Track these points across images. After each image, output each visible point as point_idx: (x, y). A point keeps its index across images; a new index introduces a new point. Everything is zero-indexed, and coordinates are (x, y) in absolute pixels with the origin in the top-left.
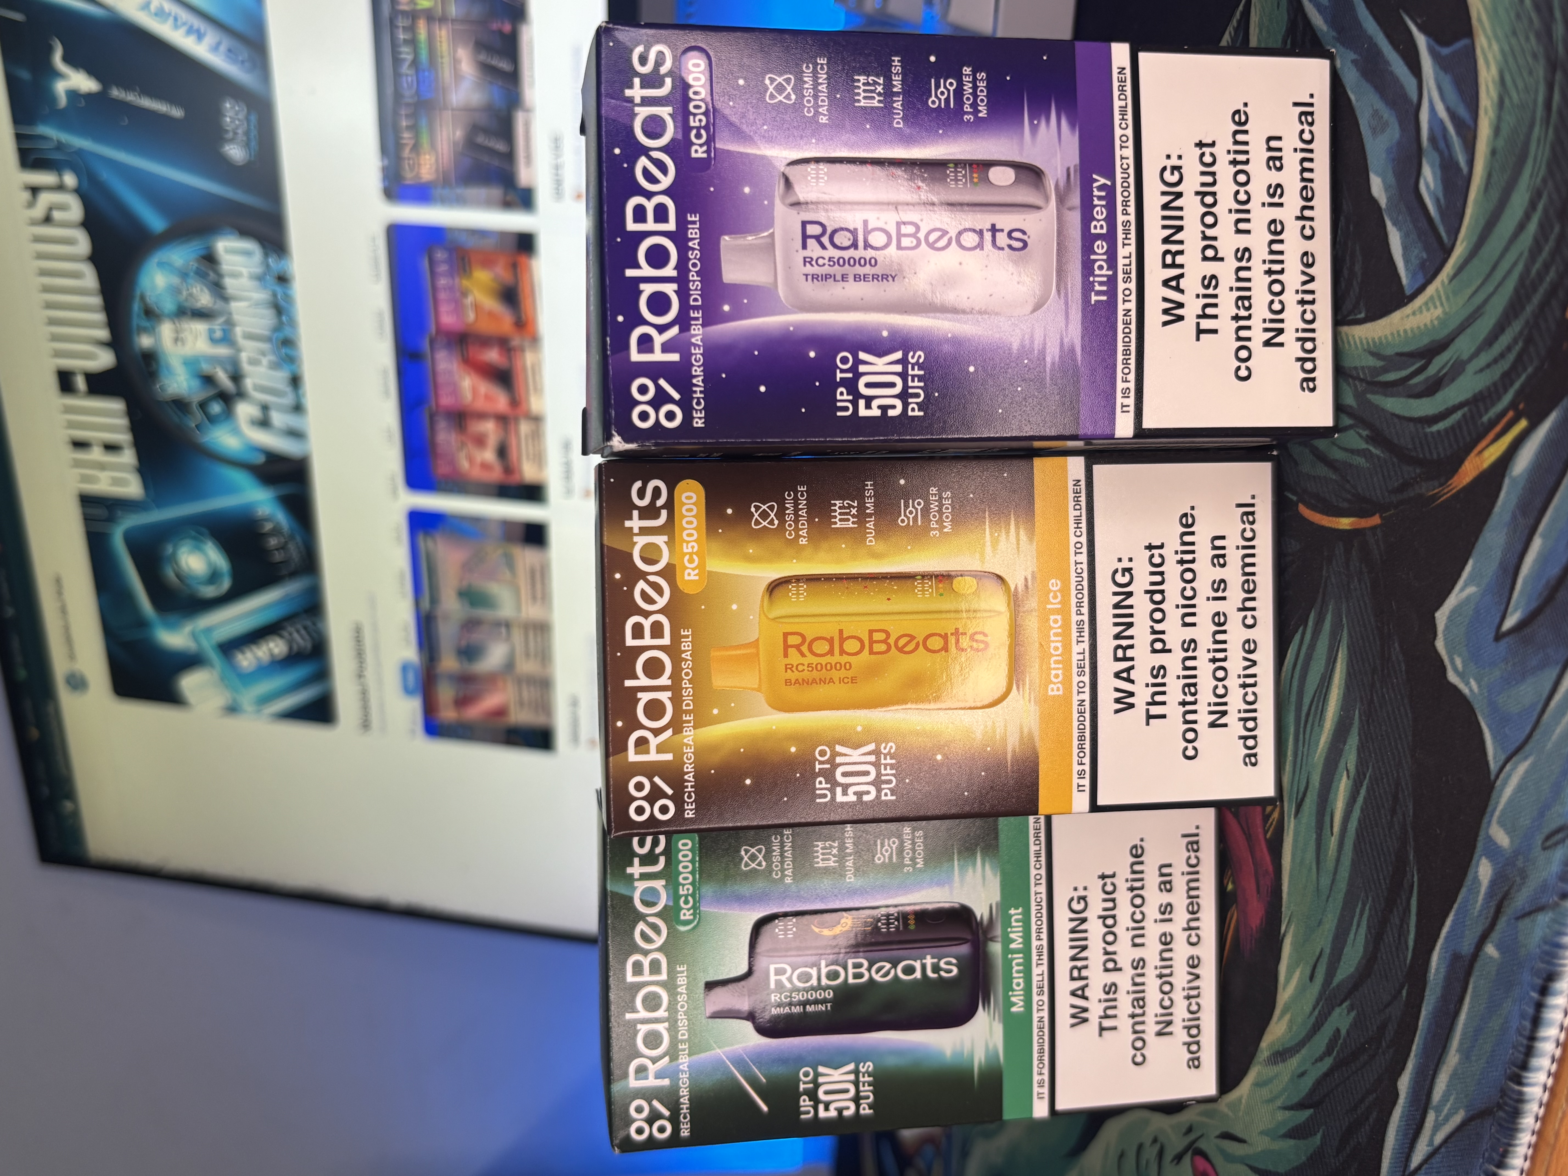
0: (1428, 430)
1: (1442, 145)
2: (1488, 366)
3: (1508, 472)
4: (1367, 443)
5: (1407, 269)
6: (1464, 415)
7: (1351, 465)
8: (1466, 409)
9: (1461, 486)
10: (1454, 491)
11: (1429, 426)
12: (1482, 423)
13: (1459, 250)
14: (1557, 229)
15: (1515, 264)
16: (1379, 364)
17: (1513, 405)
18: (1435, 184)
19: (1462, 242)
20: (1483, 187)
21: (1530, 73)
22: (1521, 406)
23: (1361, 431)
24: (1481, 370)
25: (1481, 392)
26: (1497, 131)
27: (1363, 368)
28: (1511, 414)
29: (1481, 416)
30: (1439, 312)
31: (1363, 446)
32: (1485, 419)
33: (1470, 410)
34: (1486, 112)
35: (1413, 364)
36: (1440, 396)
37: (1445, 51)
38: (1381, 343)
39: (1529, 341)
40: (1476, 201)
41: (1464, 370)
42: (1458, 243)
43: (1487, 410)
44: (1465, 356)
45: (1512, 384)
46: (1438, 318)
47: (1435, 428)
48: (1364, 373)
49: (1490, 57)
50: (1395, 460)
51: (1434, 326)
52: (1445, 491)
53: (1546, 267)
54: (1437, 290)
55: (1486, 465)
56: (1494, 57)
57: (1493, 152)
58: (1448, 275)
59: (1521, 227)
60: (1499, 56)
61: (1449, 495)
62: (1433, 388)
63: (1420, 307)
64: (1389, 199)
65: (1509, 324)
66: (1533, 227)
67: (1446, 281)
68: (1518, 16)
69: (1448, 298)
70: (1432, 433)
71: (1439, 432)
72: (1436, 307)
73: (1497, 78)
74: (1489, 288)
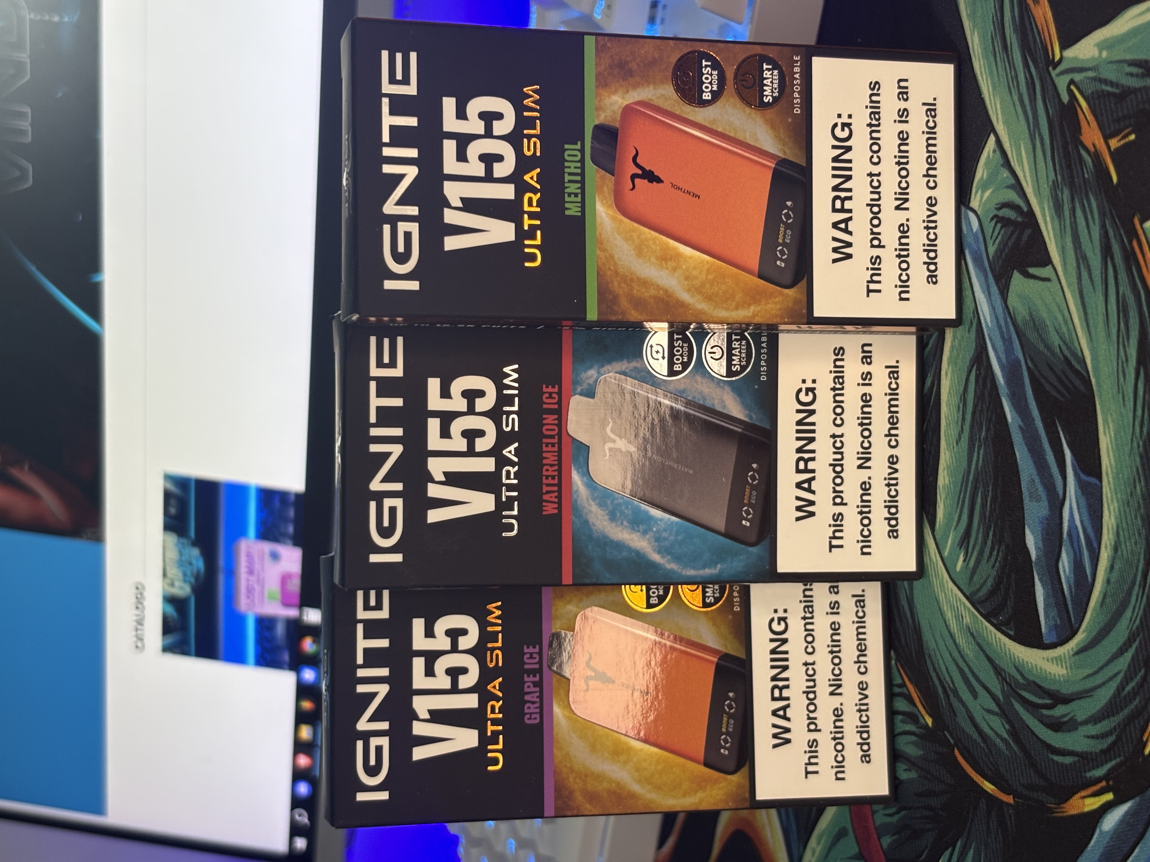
0: (1050, 755)
1: (1076, 548)
2: (1093, 737)
3: (1099, 824)
4: (1008, 734)
5: (1046, 622)
6: (1074, 762)
7: (995, 745)
8: (1076, 759)
9: (1069, 813)
10: (1065, 814)
11: (1052, 754)
12: (1086, 777)
13: (1080, 638)
14: (1143, 671)
15: (1116, 675)
16: (1021, 681)
17: (1106, 777)
18: (1070, 572)
19: (1084, 631)
20: (1100, 602)
21: (1136, 543)
22: (1111, 783)
23: (1004, 722)
24: (1088, 737)
25: (1087, 753)
26: (1112, 568)
27: (1009, 674)
28: (1104, 784)
29: (1085, 772)
30: (1064, 672)
31: (1005, 735)
32: (1088, 775)
33: (1079, 760)
34: (1106, 547)
35: (1044, 698)
36: (1059, 736)
37: (1083, 477)
38: (1023, 665)
39: (1119, 738)
40: (1094, 609)
41: (1077, 728)
42: (1081, 630)
43: (1089, 771)
44: (1079, 719)
45: (1106, 762)
46: (1063, 676)
47: (1056, 758)
48: (1010, 678)
49: (1112, 507)
50: (1027, 762)
51: (1060, 680)
52: (1059, 810)
53: (1135, 693)
54: (1064, 654)
55: (1087, 809)
56: (1114, 510)
57: (1108, 581)
58: (1072, 649)
59: (1122, 651)
60: (1117, 513)
61: (1061, 814)
62: (1056, 726)
63: (1052, 659)
64: (1037, 556)
65: (1108, 717)
66: (1128, 655)
67: (1071, 653)
68: (1131, 495)
69: (1071, 666)
70: (1053, 760)
71: (1057, 762)
72: (1062, 667)
73: (1115, 527)
74: (1099, 679)
